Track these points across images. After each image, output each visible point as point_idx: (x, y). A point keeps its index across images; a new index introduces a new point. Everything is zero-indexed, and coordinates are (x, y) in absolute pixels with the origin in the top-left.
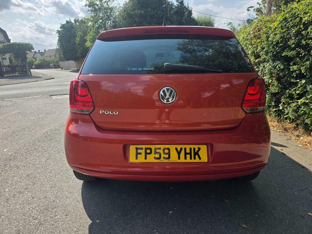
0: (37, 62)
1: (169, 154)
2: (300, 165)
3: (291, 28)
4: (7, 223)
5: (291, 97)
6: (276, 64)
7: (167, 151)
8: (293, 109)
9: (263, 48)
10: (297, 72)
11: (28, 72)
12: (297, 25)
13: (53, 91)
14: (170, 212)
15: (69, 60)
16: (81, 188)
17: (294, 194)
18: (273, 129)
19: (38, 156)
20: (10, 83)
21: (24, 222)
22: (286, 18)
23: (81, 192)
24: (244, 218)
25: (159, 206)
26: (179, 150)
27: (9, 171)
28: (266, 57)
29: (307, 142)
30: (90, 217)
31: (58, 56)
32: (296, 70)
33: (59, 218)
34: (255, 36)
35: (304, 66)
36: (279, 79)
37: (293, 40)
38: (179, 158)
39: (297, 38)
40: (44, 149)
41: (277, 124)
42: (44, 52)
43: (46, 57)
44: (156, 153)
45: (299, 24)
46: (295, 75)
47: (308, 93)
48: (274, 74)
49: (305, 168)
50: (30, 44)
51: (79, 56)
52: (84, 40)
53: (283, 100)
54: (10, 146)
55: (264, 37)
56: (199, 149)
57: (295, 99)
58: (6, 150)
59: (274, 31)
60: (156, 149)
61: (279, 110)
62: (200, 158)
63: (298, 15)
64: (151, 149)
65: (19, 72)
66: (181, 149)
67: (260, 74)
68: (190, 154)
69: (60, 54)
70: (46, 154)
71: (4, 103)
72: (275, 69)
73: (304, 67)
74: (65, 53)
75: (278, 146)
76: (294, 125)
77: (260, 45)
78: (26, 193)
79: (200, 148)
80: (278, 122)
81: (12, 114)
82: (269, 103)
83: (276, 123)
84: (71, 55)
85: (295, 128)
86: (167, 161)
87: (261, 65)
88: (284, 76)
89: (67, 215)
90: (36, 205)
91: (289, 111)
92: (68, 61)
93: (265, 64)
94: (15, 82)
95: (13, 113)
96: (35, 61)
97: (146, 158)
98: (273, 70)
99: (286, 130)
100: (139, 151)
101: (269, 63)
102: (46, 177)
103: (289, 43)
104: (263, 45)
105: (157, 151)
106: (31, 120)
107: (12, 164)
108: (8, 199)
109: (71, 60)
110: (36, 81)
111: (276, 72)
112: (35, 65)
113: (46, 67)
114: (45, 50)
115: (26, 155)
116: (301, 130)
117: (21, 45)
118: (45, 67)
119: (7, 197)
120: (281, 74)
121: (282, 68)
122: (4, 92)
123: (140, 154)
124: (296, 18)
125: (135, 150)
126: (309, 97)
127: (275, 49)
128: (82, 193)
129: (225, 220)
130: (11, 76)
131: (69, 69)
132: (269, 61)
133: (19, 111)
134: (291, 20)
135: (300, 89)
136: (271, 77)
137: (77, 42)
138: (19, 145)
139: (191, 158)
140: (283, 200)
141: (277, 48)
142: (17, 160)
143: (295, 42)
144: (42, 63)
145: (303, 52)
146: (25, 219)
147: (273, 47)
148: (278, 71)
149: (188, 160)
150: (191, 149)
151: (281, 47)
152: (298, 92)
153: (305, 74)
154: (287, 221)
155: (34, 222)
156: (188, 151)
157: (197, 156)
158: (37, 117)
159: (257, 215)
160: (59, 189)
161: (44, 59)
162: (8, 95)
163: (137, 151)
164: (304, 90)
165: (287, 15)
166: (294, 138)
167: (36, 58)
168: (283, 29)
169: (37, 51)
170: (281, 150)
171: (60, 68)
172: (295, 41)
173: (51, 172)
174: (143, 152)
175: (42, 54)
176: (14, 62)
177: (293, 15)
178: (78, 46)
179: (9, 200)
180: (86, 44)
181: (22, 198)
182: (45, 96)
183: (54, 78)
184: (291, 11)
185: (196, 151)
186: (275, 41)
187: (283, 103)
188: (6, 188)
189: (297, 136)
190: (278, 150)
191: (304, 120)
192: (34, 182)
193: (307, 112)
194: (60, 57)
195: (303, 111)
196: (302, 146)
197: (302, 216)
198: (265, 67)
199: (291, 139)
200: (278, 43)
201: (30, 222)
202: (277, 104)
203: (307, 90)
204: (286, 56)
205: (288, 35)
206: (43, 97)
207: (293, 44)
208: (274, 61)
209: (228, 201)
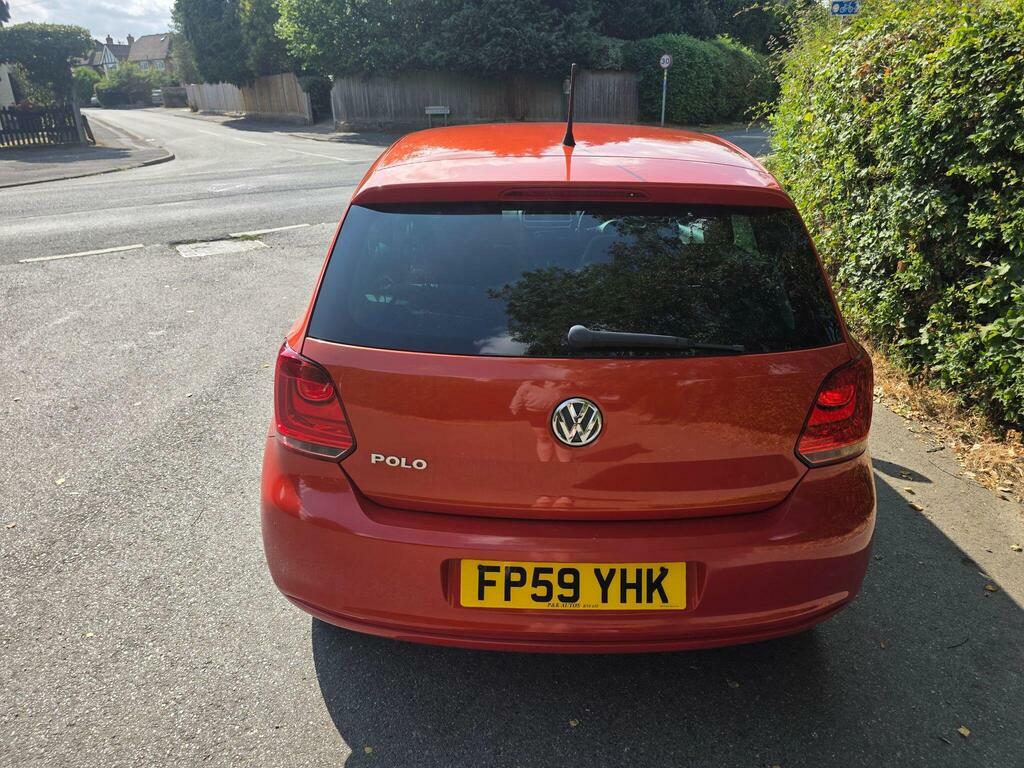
0: (105, 83)
1: (575, 586)
2: (958, 551)
3: (983, 86)
4: (109, 750)
5: (960, 311)
6: (922, 197)
7: (569, 578)
8: (961, 352)
9: (887, 138)
10: (988, 236)
11: (80, 132)
12: (1005, 81)
13: (180, 226)
14: (573, 724)
15: (217, 83)
16: (310, 630)
17: (928, 660)
18: (892, 408)
19: (165, 504)
20: (27, 178)
21: (158, 748)
22: (972, 50)
23: (311, 645)
24: (778, 742)
25: (539, 700)
26: (605, 575)
27: (84, 563)
28: (893, 170)
29: (991, 465)
30: (345, 734)
31: (176, 62)
32: (985, 230)
33: (256, 737)
34: (864, 88)
35: (1011, 220)
36: (926, 247)
37: (986, 127)
38: (605, 599)
39: (1001, 126)
40: (181, 480)
41: (909, 389)
42: (126, 43)
43: (136, 62)
44: (536, 583)
45: (1013, 79)
46: (979, 241)
47: (1015, 309)
48: (915, 228)
49: (972, 562)
50: (80, 29)
51: (252, 69)
52: (268, 11)
53: (933, 317)
54: (72, 463)
55: (893, 100)
56: (664, 572)
57: (971, 318)
58: (63, 480)
59: (928, 84)
60: (538, 571)
61: (917, 345)
62: (665, 599)
63: (1013, 45)
64: (522, 571)
65: (52, 130)
66: (612, 572)
67: (871, 218)
68: (637, 586)
69: (183, 56)
70: (189, 497)
71: (20, 277)
72: (919, 212)
73: (1012, 225)
74: (201, 53)
75: (900, 477)
76: (959, 400)
77: (880, 122)
78: (147, 646)
79: (667, 570)
80: (910, 383)
81: (57, 326)
82: (890, 319)
83: (902, 386)
84: (224, 62)
85: (960, 408)
86: (568, 606)
87: (877, 190)
88: (946, 238)
89: (277, 728)
90: (183, 690)
91: (949, 355)
92: (215, 86)
93: (888, 188)
94: (43, 175)
95: (60, 321)
96: (97, 76)
97: (507, 597)
98: (913, 216)
99: (932, 412)
100: (488, 576)
101: (903, 192)
102: (201, 586)
103: (972, 137)
104: (887, 127)
105: (543, 577)
106: (123, 352)
107: (91, 533)
108: (98, 667)
109: (224, 82)
110: (115, 171)
111: (922, 225)
112: (99, 93)
113: (140, 102)
114: (130, 39)
115: (129, 499)
116: (979, 418)
117: (48, 34)
118: (134, 102)
119: (96, 660)
120: (936, 234)
121: (943, 213)
122: (14, 227)
123: (492, 583)
124: (1005, 57)
125: (477, 571)
126: (1014, 322)
127: (926, 149)
128: (315, 650)
129: (727, 751)
130: (25, 148)
131: (218, 114)
132: (904, 186)
133: (76, 313)
134: (989, 62)
135: (990, 292)
136: (903, 236)
137: (244, 18)
138: (101, 460)
139: (639, 600)
140: (893, 682)
141: (933, 148)
142: (104, 521)
143: (994, 138)
144: (122, 84)
145: (1012, 177)
146: (159, 739)
147: (920, 142)
148: (928, 223)
149: (631, 604)
150: (639, 572)
151: (945, 144)
152: (982, 301)
153: (1012, 247)
154: (899, 754)
155: (188, 750)
156: (631, 579)
157: (656, 594)
158: (140, 342)
159: (815, 735)
160: (245, 635)
161: (130, 70)
162: (29, 239)
163: (481, 576)
164: (1002, 296)
165: (979, 40)
166: (953, 444)
167: (102, 65)
168: (957, 86)
169: (104, 42)
170: (910, 491)
171: (186, 106)
172: (994, 134)
173: (216, 568)
174: (499, 578)
175: (121, 52)
176: (27, 90)
177: (997, 44)
178: (247, 33)
179: (103, 670)
180: (277, 27)
181: (141, 665)
182: (153, 246)
183: (173, 158)
184: (990, 26)
185: (655, 577)
186: (930, 122)
187: (934, 325)
188: (86, 625)
189: (964, 438)
190: (899, 491)
191: (991, 391)
192: (168, 607)
193: (1004, 369)
194: (185, 67)
195: (991, 363)
196: (972, 475)
197: (940, 739)
198: (890, 198)
199: (942, 449)
200: (936, 128)
201: (175, 748)
202: (913, 324)
203: (1010, 298)
204: (958, 179)
205: (971, 108)
206: (148, 248)
207: (985, 141)
208: (918, 186)
209: (737, 685)
